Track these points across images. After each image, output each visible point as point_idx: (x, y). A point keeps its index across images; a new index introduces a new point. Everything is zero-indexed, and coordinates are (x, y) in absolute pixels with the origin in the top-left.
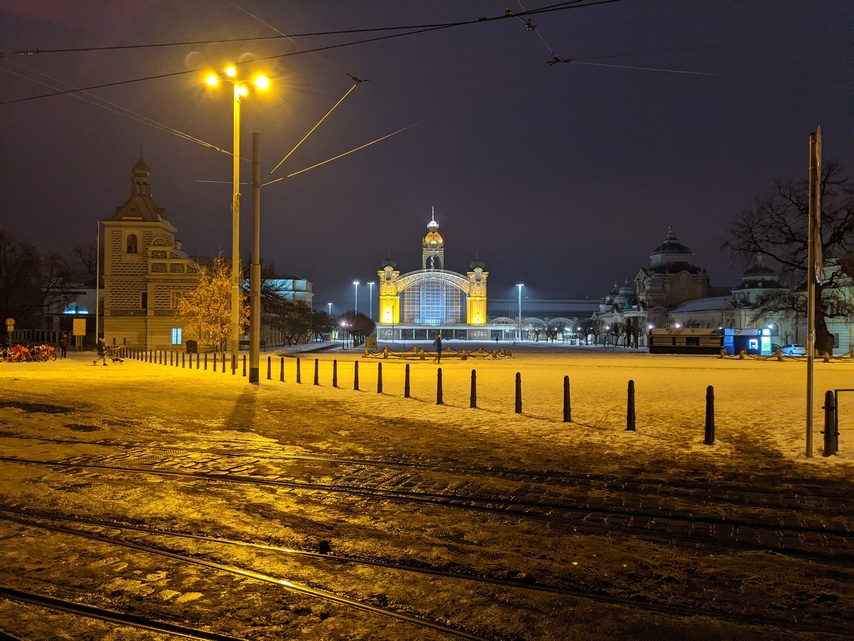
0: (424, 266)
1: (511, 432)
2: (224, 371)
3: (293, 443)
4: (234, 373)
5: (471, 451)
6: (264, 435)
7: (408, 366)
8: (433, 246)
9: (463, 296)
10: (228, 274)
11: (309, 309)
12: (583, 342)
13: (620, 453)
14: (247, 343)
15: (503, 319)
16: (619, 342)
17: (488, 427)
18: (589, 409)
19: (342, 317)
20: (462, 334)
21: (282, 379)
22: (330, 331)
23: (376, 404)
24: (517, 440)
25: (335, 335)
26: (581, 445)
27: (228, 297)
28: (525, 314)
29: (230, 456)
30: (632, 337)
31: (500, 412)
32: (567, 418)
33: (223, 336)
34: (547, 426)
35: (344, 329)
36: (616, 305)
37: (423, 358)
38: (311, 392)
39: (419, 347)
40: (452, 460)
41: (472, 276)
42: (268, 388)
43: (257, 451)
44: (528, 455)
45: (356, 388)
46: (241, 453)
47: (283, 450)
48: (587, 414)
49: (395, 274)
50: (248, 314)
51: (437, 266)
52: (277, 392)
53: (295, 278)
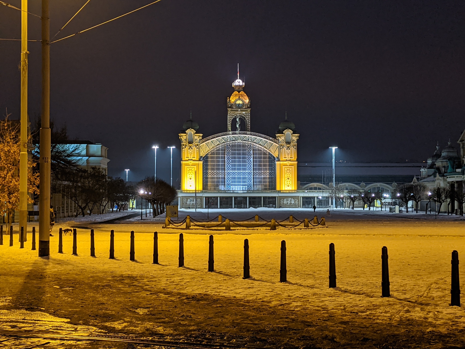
0: (229, 128)
1: (324, 309)
2: (11, 244)
3: (86, 323)
4: (22, 247)
5: (281, 329)
6: (55, 314)
7: (211, 238)
8: (239, 106)
9: (272, 160)
10: (16, 139)
11: (104, 176)
12: (403, 209)
13: (443, 330)
14: (36, 213)
15: (315, 185)
16: (442, 209)
17: (299, 304)
18: (410, 282)
19: (140, 184)
20: (271, 202)
21: (75, 253)
22: (127, 199)
23: (176, 279)
24: (331, 317)
25: (132, 204)
26: (401, 322)
27: (16, 163)
28: (339, 179)
29: (17, 337)
30: (456, 203)
31: (312, 287)
32: (386, 292)
33: (10, 206)
34: (364, 302)
35: (142, 197)
36: (438, 169)
37: (228, 228)
38: (106, 267)
39: (224, 216)
40: (260, 340)
41: (281, 138)
42: (60, 263)
43: (47, 332)
44: (344, 333)
45: (156, 261)
46: (30, 334)
47: (76, 330)
48: (408, 288)
49: (197, 137)
50: (37, 182)
51: (243, 128)
52: (70, 267)
53: (88, 143)
